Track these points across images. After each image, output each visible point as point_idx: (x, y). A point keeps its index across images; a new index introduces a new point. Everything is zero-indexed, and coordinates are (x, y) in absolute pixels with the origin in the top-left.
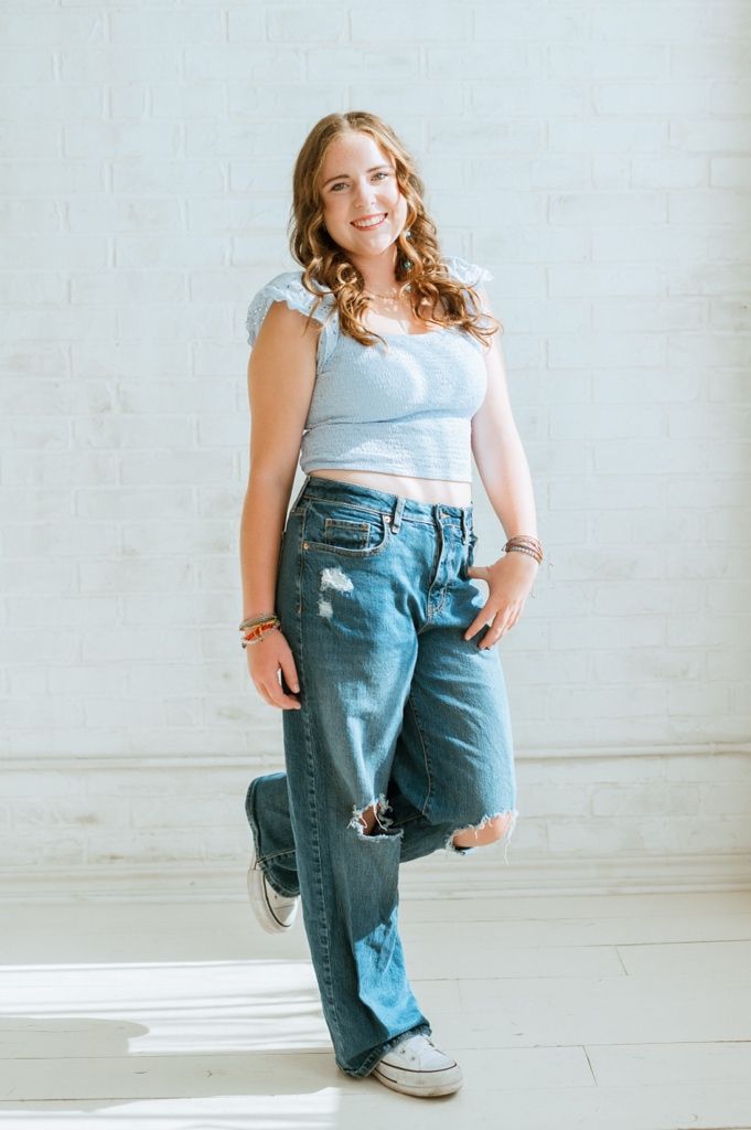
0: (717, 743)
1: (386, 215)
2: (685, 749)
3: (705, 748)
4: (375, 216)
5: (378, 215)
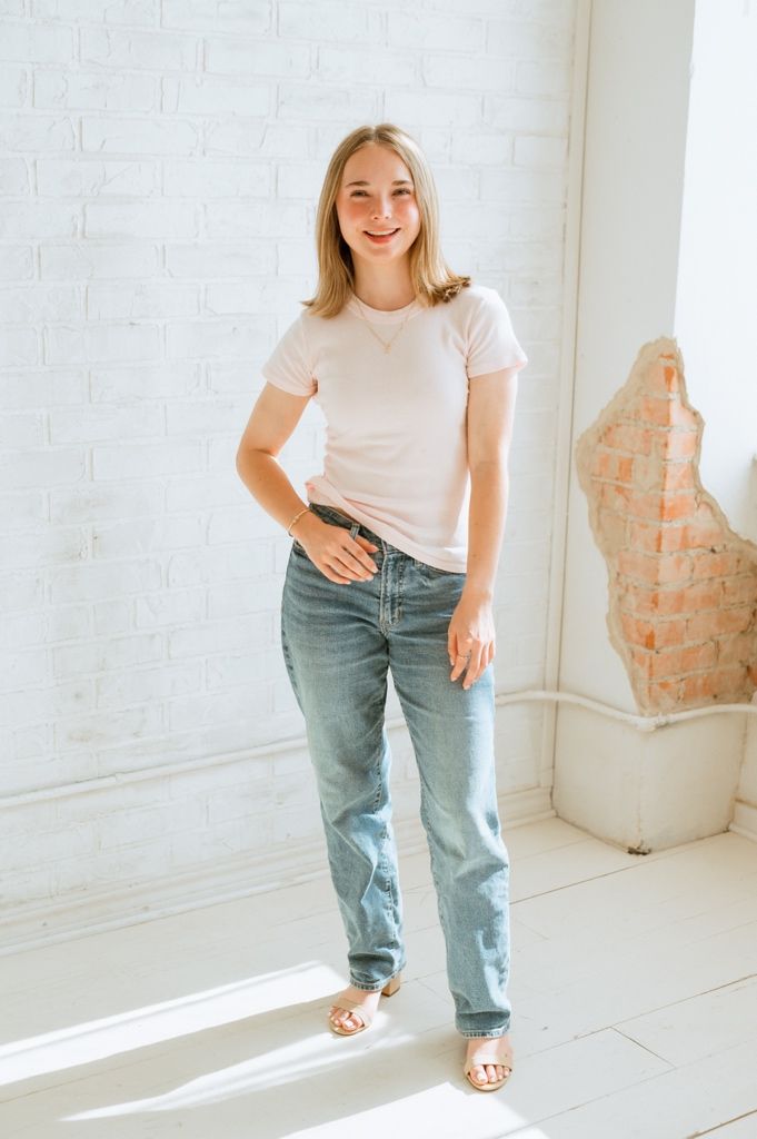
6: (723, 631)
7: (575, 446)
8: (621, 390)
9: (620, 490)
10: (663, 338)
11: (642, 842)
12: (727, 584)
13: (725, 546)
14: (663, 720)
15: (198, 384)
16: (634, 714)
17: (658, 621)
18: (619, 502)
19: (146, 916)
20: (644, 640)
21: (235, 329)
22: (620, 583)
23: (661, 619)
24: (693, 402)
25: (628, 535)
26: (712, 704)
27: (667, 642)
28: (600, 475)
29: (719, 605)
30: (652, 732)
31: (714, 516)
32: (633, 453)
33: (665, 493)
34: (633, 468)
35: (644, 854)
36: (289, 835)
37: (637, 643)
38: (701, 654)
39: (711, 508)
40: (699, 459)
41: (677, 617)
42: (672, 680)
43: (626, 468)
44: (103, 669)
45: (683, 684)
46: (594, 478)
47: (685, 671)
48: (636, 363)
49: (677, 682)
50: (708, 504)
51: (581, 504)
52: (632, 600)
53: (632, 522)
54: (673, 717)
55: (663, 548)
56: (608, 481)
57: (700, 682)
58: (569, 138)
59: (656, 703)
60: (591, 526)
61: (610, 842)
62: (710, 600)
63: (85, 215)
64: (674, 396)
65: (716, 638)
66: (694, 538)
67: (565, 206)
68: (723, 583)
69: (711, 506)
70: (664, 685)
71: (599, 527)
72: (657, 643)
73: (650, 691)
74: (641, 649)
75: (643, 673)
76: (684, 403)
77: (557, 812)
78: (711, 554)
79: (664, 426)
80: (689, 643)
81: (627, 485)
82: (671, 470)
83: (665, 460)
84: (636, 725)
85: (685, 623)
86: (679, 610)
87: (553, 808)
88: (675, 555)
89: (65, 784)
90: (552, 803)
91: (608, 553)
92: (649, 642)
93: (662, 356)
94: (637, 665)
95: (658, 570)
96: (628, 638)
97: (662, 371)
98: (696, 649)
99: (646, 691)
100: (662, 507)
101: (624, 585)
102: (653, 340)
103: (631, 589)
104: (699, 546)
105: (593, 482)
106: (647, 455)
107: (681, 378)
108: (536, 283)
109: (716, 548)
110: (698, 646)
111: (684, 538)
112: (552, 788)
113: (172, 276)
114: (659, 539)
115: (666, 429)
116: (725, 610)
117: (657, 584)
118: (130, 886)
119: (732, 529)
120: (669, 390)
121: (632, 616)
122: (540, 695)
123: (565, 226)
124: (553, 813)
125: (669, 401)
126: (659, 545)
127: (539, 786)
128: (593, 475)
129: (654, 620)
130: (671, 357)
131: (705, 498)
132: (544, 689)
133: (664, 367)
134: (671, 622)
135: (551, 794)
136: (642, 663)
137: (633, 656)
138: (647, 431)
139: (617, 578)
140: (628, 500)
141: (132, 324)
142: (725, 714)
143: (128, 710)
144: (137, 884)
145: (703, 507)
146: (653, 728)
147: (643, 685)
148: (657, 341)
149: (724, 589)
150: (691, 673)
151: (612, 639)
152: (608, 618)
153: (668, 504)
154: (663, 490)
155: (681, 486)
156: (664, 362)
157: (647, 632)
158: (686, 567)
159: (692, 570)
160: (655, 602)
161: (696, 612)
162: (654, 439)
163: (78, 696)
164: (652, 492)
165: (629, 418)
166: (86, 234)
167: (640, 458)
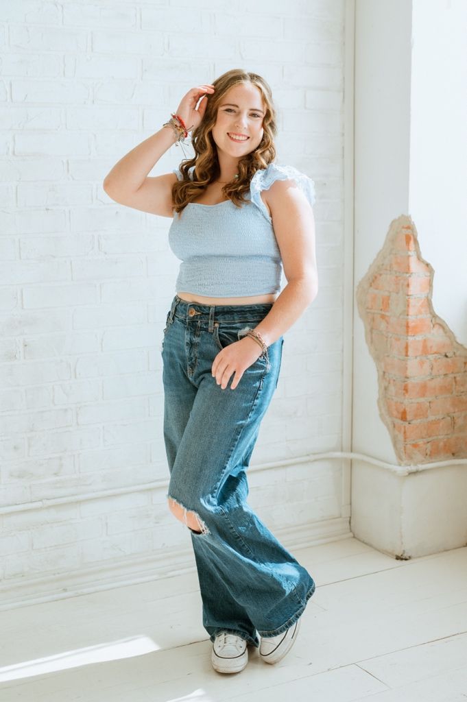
0: (314, 454)
1: (248, 138)
2: (298, 460)
3: (307, 458)
4: (243, 135)
5: (245, 136)
6: (456, 410)
7: (356, 290)
8: (381, 251)
9: (383, 317)
10: (403, 215)
11: (404, 551)
12: (458, 379)
13: (454, 353)
14: (413, 468)
15: (93, 248)
16: (395, 465)
17: (410, 402)
18: (383, 326)
19: (66, 594)
20: (400, 416)
21: (117, 213)
22: (386, 379)
23: (410, 400)
24: (424, 256)
25: (389, 346)
26: (451, 459)
27: (416, 416)
28: (371, 309)
29: (452, 393)
30: (407, 476)
31: (446, 333)
32: (390, 292)
33: (410, 317)
34: (390, 302)
35: (406, 559)
36: (164, 544)
37: (396, 418)
38: (441, 425)
39: (443, 328)
40: (432, 295)
41: (422, 400)
42: (421, 442)
43: (386, 302)
44: (32, 431)
45: (429, 445)
46: (368, 310)
47: (430, 437)
48: (388, 233)
49: (425, 444)
50: (440, 325)
51: (361, 327)
52: (392, 389)
53: (391, 337)
54: (421, 467)
55: (410, 353)
56: (376, 311)
57: (441, 444)
58: (344, 92)
59: (410, 457)
60: (367, 342)
61: (385, 552)
62: (445, 389)
63: (14, 141)
64: (412, 253)
65: (452, 415)
66: (431, 347)
67: (343, 135)
68: (455, 378)
69: (442, 326)
70: (415, 446)
71: (371, 341)
72: (409, 418)
73: (405, 449)
74: (399, 422)
75: (401, 437)
76: (419, 258)
77: (354, 534)
78: (445, 358)
79: (407, 273)
80: (431, 418)
81: (387, 314)
82: (412, 301)
83: (408, 295)
84: (395, 472)
85: (428, 404)
86: (423, 395)
87: (351, 531)
88: (418, 358)
89: (9, 505)
90: (350, 529)
91: (377, 359)
92: (403, 417)
93: (403, 228)
94: (397, 433)
95: (407, 368)
96: (390, 414)
97: (404, 237)
98: (437, 422)
99: (402, 450)
100: (407, 327)
101: (388, 379)
102: (397, 218)
103: (392, 382)
104: (436, 353)
105: (368, 313)
106: (397, 293)
107: (416, 241)
108: (325, 184)
109: (447, 354)
110: (439, 419)
111: (425, 347)
112: (350, 517)
113: (73, 179)
114: (407, 348)
115: (408, 275)
116: (457, 396)
117: (407, 378)
118: (54, 574)
119: (459, 342)
120: (409, 250)
121: (392, 400)
122: (338, 454)
123: (343, 148)
124: (351, 534)
125: (409, 256)
126: (407, 352)
127: (341, 517)
128: (368, 308)
129: (406, 402)
130: (408, 228)
131: (438, 321)
132: (342, 451)
133: (405, 234)
134: (418, 403)
135: (350, 523)
136: (400, 431)
137: (394, 427)
138: (397, 277)
139: (383, 375)
140: (388, 323)
141: (47, 209)
142: (459, 465)
143: (50, 458)
144: (58, 573)
145: (437, 326)
146: (407, 474)
147: (400, 445)
148: (399, 218)
149: (456, 382)
150: (435, 438)
151: (381, 415)
152: (378, 402)
153: (411, 325)
154: (408, 315)
155: (421, 313)
156: (405, 232)
157: (402, 410)
158: (426, 366)
159: (432, 369)
160: (406, 390)
161: (436, 397)
162: (402, 281)
163: (15, 448)
164: (401, 317)
165: (386, 270)
166: (16, 153)
167: (394, 295)
